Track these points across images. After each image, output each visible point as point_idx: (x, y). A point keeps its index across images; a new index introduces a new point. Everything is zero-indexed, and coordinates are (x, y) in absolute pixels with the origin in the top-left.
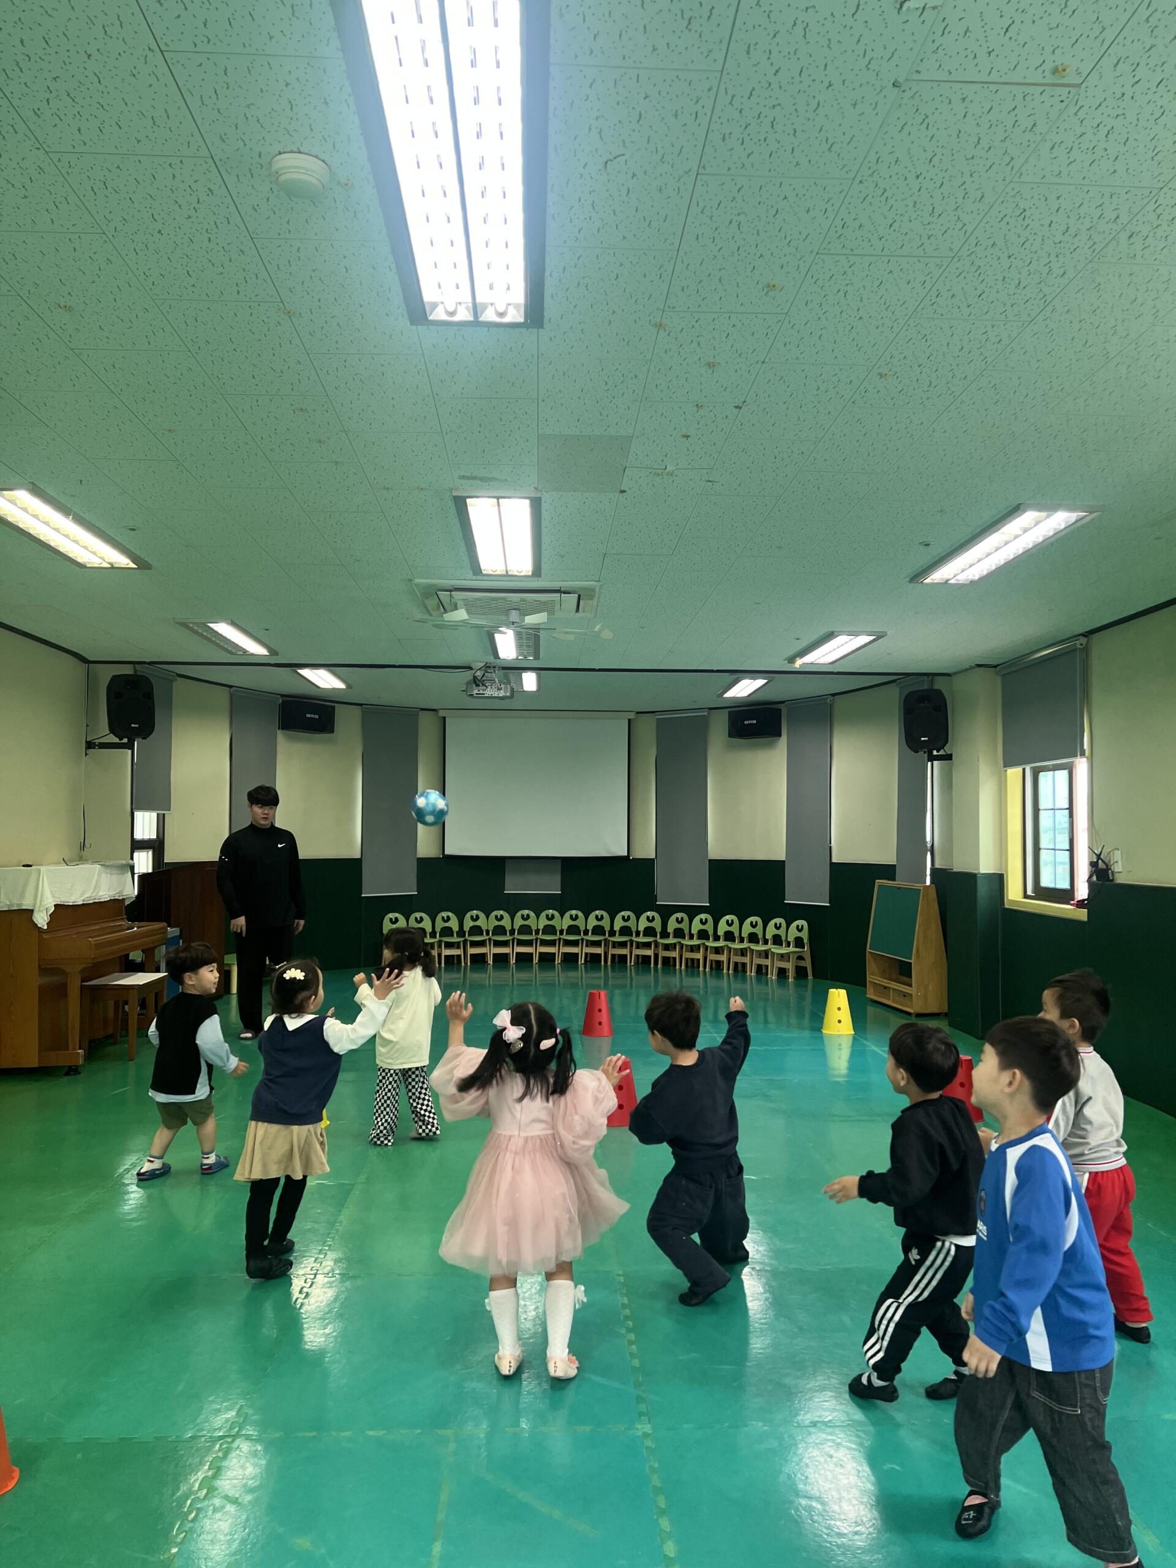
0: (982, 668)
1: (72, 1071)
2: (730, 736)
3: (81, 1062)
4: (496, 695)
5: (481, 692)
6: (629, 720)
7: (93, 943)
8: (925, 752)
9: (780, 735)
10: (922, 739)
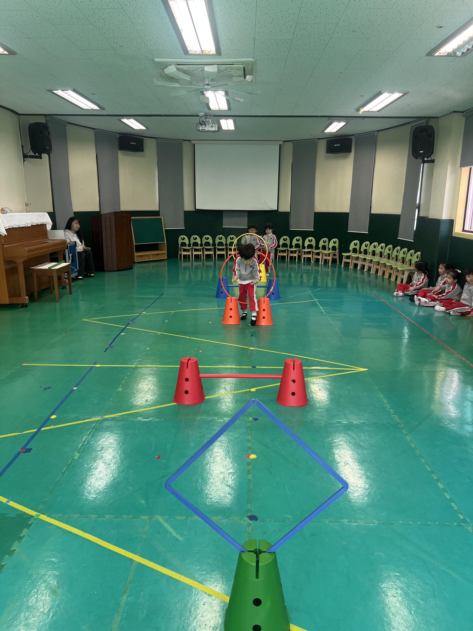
0: (455, 113)
1: (24, 306)
2: (327, 152)
3: (27, 302)
4: (210, 130)
5: (203, 128)
6: (280, 145)
7: (27, 249)
8: (421, 159)
9: (350, 151)
10: (420, 152)
